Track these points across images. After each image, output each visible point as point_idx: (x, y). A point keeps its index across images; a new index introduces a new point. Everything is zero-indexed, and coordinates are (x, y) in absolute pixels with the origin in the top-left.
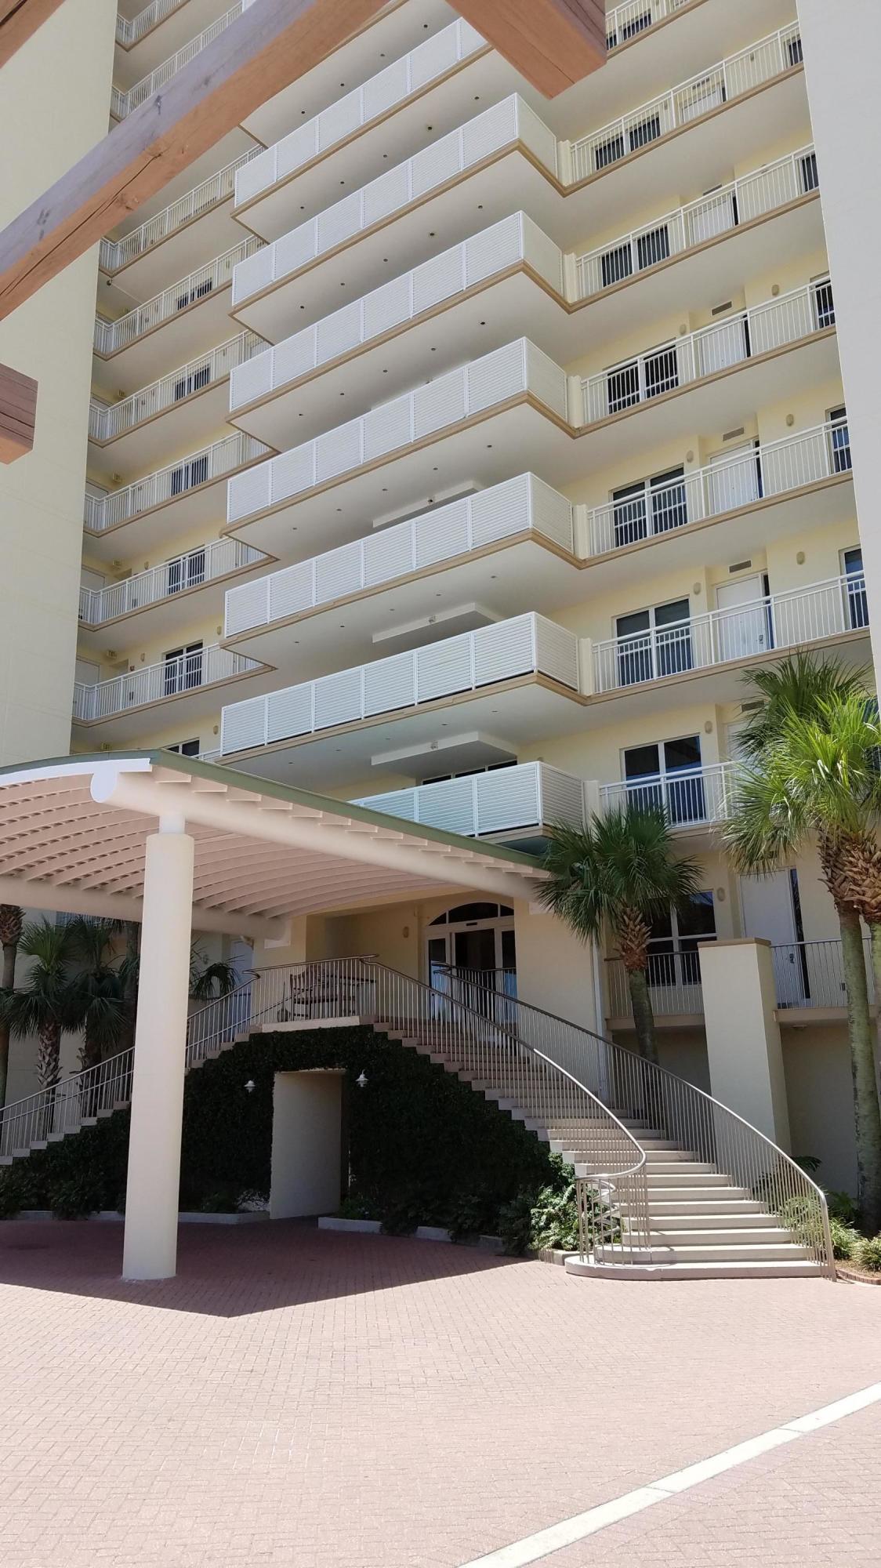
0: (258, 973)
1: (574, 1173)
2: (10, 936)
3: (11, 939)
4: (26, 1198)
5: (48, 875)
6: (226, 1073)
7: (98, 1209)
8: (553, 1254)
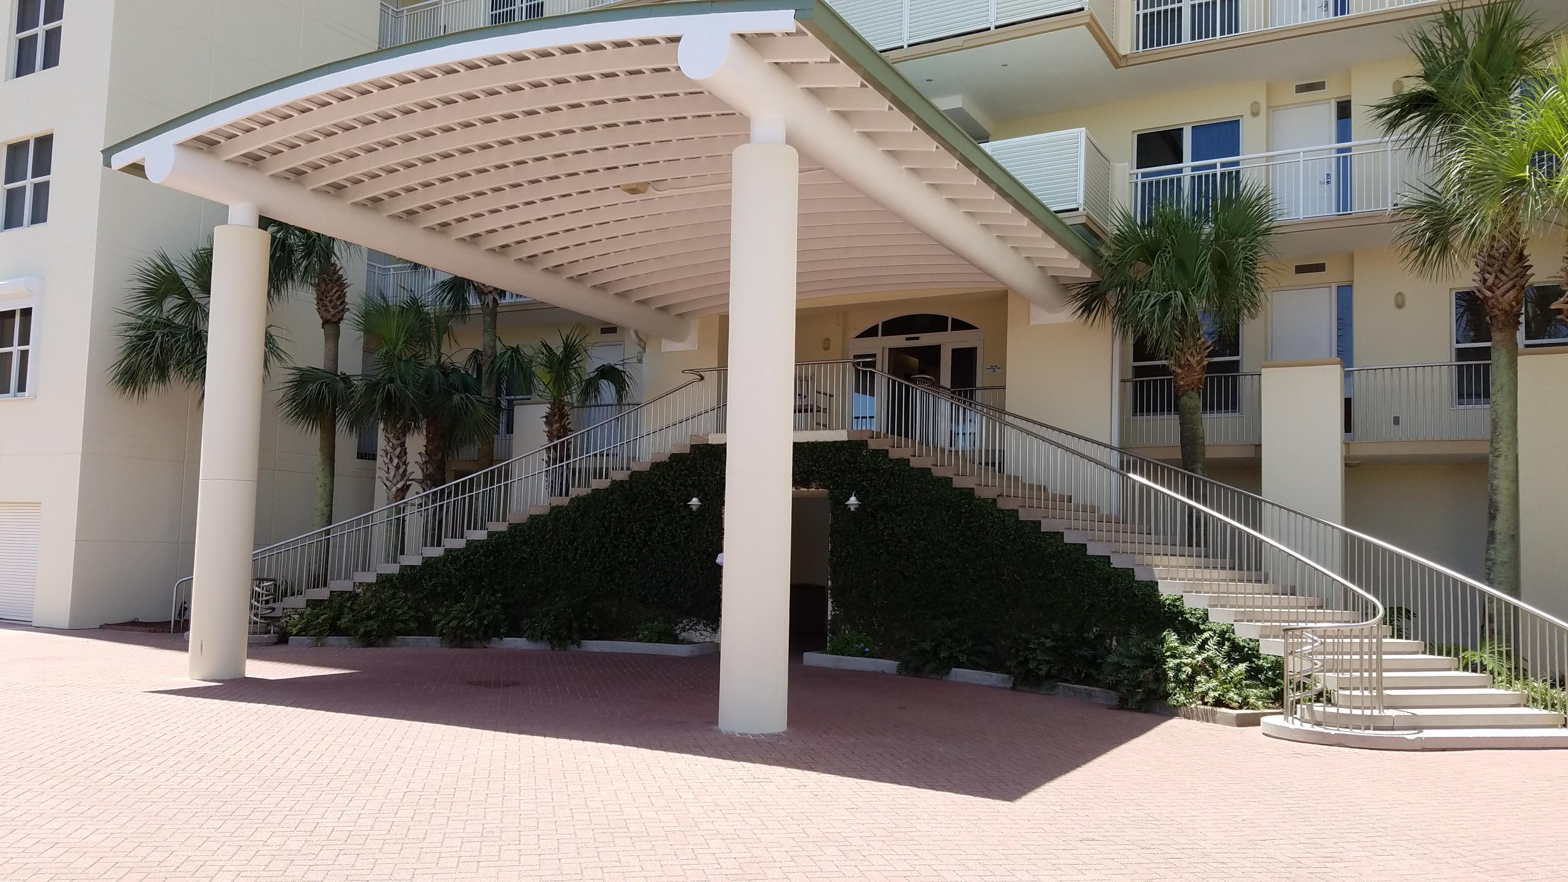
0: (702, 373)
1: (1207, 619)
2: (333, 312)
3: (334, 316)
4: (402, 621)
5: (445, 225)
6: (662, 488)
7: (500, 636)
8: (1215, 712)
